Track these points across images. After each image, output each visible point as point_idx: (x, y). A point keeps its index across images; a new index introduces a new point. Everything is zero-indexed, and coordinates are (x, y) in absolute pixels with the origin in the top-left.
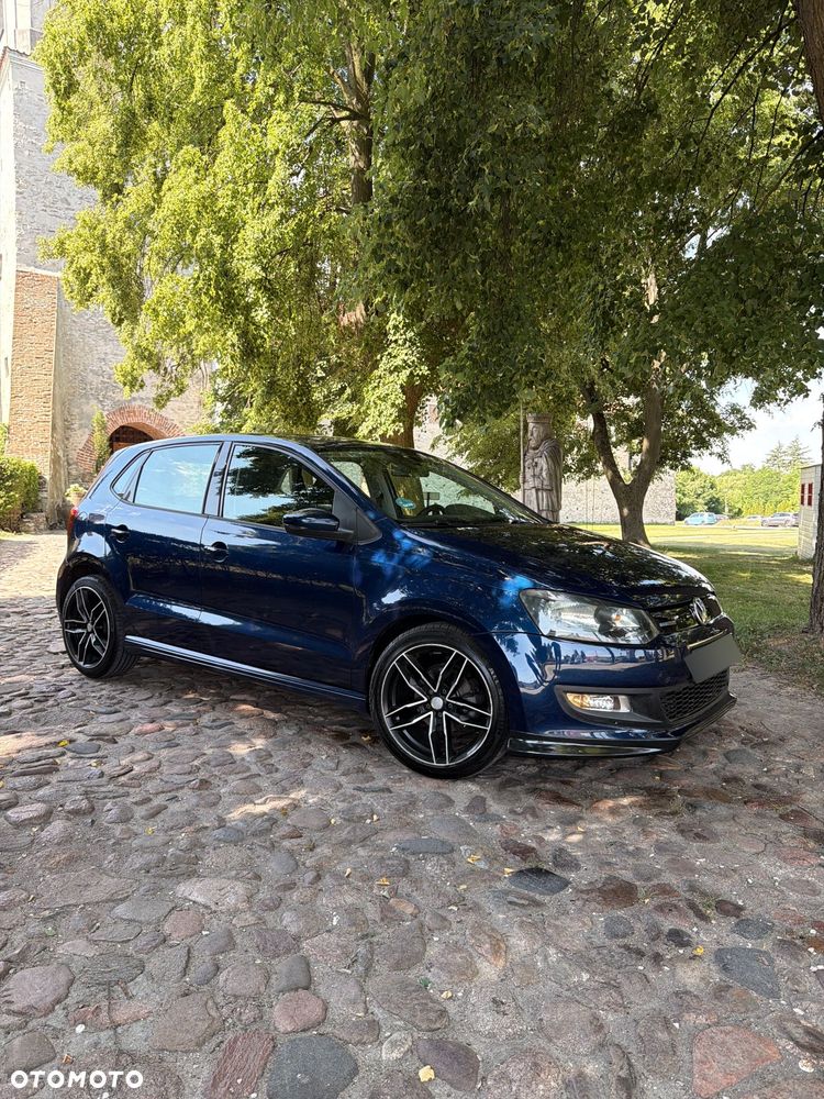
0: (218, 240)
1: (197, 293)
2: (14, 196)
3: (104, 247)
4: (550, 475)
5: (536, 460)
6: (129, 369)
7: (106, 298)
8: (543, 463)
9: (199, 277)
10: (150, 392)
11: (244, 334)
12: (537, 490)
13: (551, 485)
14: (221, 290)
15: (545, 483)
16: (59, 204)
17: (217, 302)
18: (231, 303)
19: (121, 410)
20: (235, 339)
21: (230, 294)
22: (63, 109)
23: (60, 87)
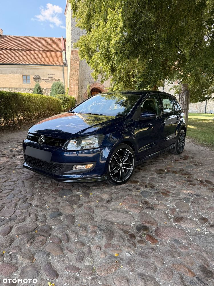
0: (106, 43)
2: (71, 32)
3: (85, 45)
4: (186, 100)
5: (182, 96)
6: (94, 74)
7: (86, 57)
8: (184, 97)
9: (101, 53)
10: (100, 79)
11: (112, 66)
12: (182, 104)
13: (186, 103)
14: (107, 55)
15: (184, 102)
16: (81, 33)
17: (106, 58)
18: (109, 59)
19: (94, 84)
20: (110, 68)
21: (109, 56)
22: (75, 14)
23: (74, 8)
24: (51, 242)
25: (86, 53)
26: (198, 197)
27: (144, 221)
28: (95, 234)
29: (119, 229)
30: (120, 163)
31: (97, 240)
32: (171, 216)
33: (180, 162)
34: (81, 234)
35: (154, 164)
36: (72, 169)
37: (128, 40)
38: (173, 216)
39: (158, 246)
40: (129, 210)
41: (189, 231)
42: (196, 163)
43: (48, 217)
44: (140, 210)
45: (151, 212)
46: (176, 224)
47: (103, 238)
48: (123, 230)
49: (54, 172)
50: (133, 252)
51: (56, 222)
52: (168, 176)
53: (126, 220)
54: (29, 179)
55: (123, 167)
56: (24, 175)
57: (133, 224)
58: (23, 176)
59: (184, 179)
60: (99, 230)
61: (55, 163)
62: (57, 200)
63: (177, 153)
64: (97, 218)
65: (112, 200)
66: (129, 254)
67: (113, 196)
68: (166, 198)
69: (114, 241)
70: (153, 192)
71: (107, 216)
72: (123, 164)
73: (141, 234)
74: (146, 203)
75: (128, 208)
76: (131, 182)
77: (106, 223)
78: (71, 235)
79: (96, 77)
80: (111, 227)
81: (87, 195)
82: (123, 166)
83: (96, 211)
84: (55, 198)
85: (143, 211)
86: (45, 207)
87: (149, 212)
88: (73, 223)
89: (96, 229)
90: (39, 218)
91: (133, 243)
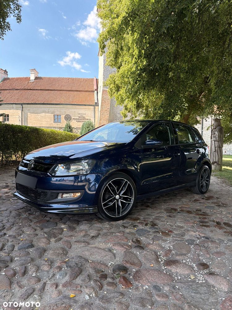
1: (126, 93)
2: (103, 72)
4: (219, 137)
5: (215, 132)
6: (124, 112)
8: (217, 133)
9: (126, 89)
11: (138, 102)
12: (215, 141)
13: (219, 139)
15: (217, 139)
16: (113, 72)
20: (135, 103)
22: (103, 52)
23: (102, 47)
24: (4, 274)
25: (116, 90)
26: (207, 240)
27: (125, 261)
28: (58, 270)
29: (91, 267)
30: (116, 194)
31: (58, 277)
32: (163, 259)
33: (201, 201)
34: (43, 269)
35: (168, 202)
36: (57, 197)
37: (143, 70)
38: (165, 259)
39: (131, 291)
40: (113, 247)
41: (179, 278)
42: (220, 204)
43: (16, 248)
44: (126, 249)
45: (140, 253)
46: (166, 268)
47: (66, 275)
48: (95, 269)
49: (39, 201)
50: (94, 295)
51: (22, 254)
52: (179, 216)
53: (105, 258)
54: (18, 209)
55: (120, 200)
56: (16, 206)
57: (112, 264)
58: (14, 207)
59: (197, 220)
60: (65, 267)
61: (40, 190)
62: (36, 232)
63: (199, 193)
64: (72, 254)
65: (98, 236)
66: (88, 297)
67: (101, 232)
68: (164, 238)
69: (78, 281)
70: (152, 231)
71: (84, 252)
72: (120, 196)
73: (115, 275)
74: (138, 241)
75: (113, 246)
76: (131, 219)
77: (78, 259)
78: (31, 268)
79: (125, 115)
80: (83, 265)
81: (72, 229)
82: (120, 198)
83: (73, 246)
84: (34, 229)
85: (130, 250)
86: (19, 238)
87: (137, 252)
88: (40, 257)
89: (64, 265)
90: (6, 248)
91: (100, 284)
